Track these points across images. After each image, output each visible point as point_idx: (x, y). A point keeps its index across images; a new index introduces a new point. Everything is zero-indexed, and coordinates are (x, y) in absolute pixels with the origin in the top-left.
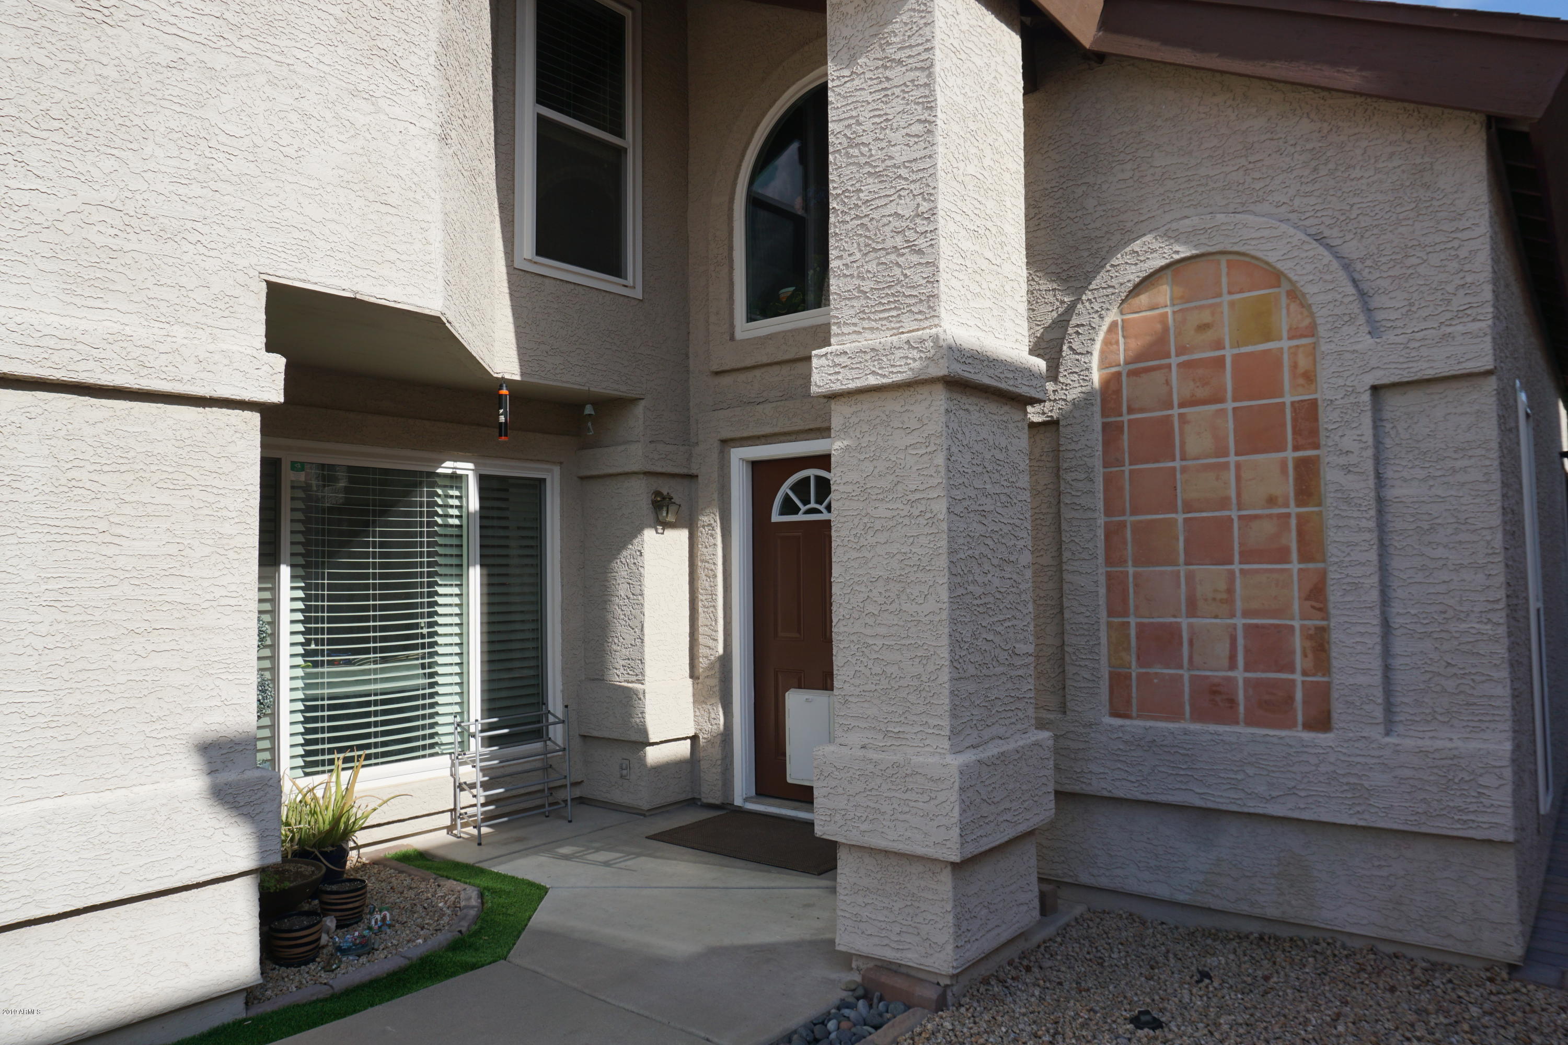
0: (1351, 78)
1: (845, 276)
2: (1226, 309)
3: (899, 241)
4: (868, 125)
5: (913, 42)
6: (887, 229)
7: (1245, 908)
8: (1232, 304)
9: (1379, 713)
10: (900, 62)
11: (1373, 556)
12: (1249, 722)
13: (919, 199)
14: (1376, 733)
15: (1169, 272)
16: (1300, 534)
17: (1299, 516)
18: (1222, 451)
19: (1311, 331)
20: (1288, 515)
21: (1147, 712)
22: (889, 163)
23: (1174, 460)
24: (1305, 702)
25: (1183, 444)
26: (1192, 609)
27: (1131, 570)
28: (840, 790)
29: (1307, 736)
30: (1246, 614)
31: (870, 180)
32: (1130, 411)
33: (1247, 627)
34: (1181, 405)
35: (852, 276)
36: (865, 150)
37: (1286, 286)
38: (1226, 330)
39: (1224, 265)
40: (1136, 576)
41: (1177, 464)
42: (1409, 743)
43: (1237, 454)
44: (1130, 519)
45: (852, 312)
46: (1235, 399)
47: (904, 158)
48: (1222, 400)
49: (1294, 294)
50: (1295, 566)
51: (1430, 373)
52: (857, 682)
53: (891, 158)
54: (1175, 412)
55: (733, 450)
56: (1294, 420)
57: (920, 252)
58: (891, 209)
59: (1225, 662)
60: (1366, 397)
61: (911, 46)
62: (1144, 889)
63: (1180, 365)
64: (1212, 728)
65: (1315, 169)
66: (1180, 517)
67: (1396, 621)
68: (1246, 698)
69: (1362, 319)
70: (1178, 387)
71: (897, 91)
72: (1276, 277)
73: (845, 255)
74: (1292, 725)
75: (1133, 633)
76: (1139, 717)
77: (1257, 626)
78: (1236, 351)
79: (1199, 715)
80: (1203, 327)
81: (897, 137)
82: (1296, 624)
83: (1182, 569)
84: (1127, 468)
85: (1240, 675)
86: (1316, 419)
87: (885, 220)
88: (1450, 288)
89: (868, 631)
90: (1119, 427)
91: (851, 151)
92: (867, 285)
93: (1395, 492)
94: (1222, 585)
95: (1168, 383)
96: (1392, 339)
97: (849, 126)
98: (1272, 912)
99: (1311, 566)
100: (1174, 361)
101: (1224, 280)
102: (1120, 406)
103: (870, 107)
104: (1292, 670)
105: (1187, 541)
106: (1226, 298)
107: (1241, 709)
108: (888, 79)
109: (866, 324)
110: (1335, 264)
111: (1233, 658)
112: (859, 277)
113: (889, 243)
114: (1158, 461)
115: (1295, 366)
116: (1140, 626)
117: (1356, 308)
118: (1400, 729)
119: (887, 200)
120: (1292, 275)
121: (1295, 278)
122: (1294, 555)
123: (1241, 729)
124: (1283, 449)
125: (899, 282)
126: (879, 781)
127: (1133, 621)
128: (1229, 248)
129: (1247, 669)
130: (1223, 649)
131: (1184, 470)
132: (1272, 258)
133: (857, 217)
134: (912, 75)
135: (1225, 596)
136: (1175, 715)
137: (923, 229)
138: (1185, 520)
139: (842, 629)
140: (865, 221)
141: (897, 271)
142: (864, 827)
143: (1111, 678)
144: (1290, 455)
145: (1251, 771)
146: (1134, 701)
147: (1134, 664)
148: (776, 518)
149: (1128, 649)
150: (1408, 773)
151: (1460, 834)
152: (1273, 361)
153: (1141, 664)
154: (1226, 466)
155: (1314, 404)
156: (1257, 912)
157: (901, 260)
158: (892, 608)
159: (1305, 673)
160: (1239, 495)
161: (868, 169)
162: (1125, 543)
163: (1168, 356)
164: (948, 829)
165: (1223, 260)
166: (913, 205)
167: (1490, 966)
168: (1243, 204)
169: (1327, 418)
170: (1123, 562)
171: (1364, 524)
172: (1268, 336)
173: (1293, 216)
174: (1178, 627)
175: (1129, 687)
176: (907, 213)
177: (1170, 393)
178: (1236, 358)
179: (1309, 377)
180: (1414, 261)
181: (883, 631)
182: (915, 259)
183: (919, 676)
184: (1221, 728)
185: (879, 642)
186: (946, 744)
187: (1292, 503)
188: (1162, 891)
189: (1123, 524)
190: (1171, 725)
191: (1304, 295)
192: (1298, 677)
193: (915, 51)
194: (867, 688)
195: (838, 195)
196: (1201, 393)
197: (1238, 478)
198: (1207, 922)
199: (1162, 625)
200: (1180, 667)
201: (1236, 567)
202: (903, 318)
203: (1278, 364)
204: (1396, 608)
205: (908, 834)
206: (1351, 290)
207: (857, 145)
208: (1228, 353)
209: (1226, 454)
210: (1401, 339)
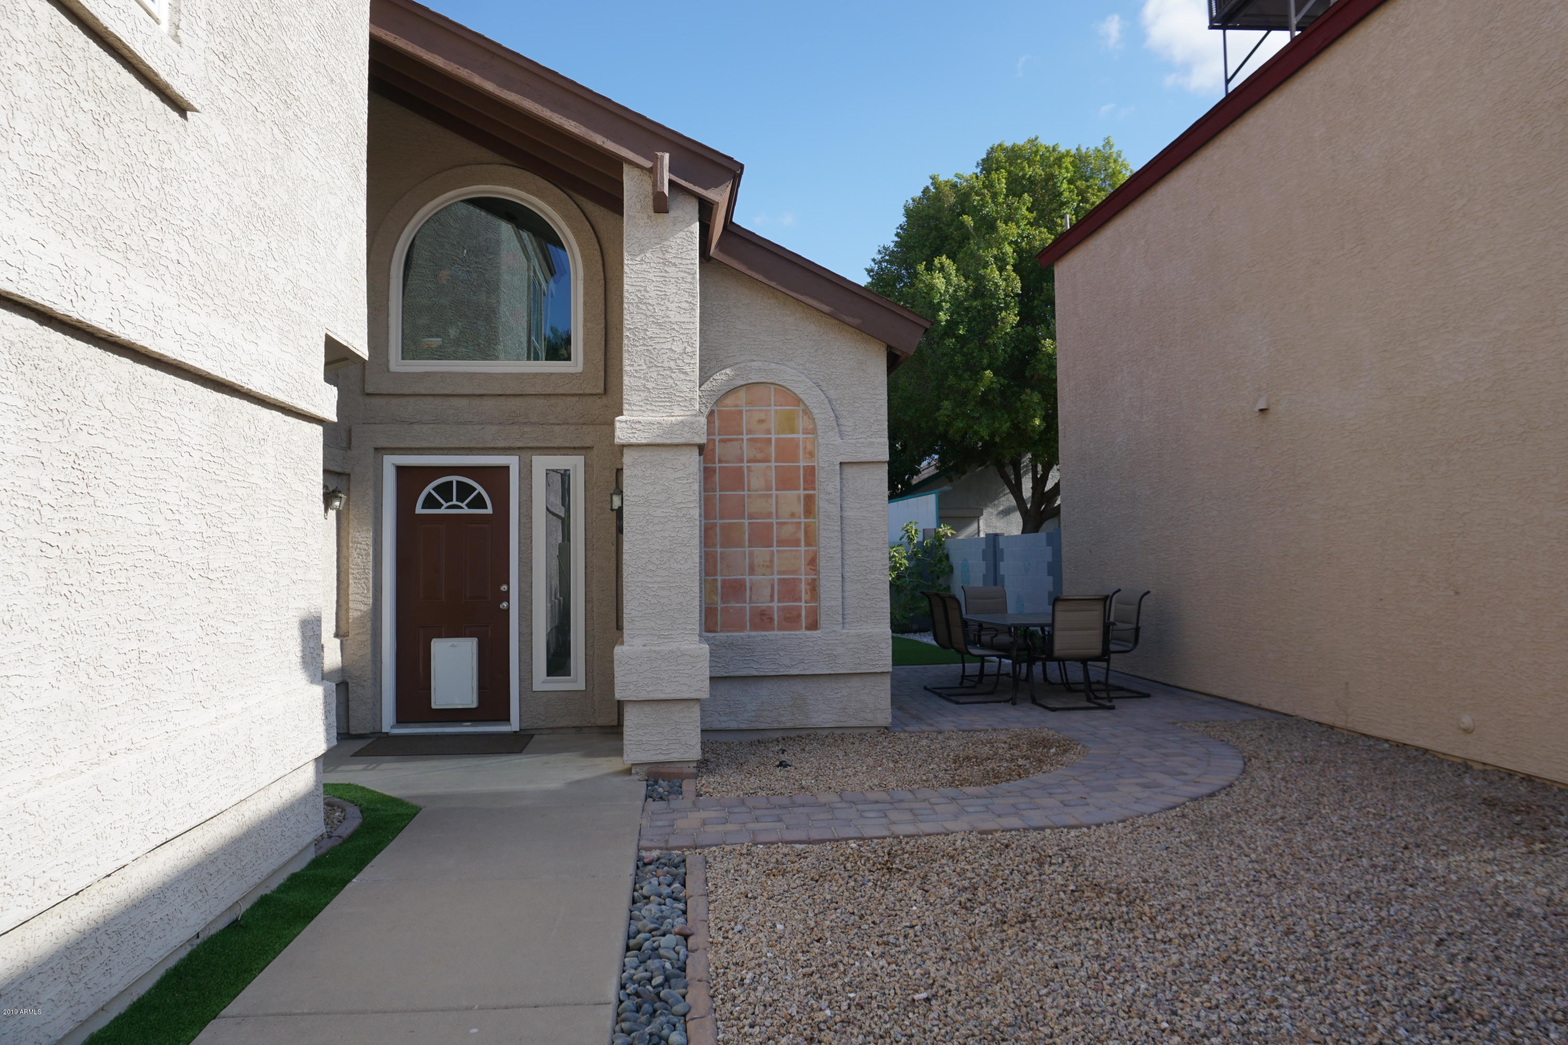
0: (826, 308)
1: (635, 377)
2: (773, 413)
3: (672, 364)
4: (653, 294)
5: (683, 256)
6: (665, 356)
7: (776, 725)
8: (776, 411)
9: (840, 619)
10: (674, 265)
11: (839, 543)
12: (779, 630)
13: (686, 344)
14: (838, 628)
15: (744, 389)
16: (806, 532)
17: (805, 523)
18: (769, 488)
19: (814, 431)
20: (800, 523)
21: (726, 627)
22: (667, 320)
23: (744, 490)
24: (806, 617)
25: (749, 482)
26: (752, 571)
27: (719, 550)
28: (634, 671)
29: (808, 633)
30: (779, 573)
31: (654, 326)
32: (720, 461)
33: (780, 580)
34: (748, 461)
35: (640, 378)
36: (651, 308)
37: (802, 407)
38: (773, 425)
39: (772, 390)
40: (722, 553)
41: (746, 493)
42: (852, 632)
43: (777, 490)
44: (719, 521)
45: (639, 399)
46: (776, 462)
47: (677, 320)
48: (769, 461)
49: (807, 412)
50: (803, 548)
51: (864, 459)
52: (640, 609)
53: (668, 317)
54: (745, 465)
55: (385, 457)
56: (804, 475)
57: (686, 373)
58: (668, 346)
59: (769, 598)
60: (838, 467)
61: (682, 258)
62: (724, 726)
63: (748, 440)
64: (763, 633)
65: (816, 351)
66: (746, 522)
67: (847, 575)
68: (778, 617)
69: (837, 430)
70: (747, 451)
71: (673, 281)
72: (798, 401)
73: (635, 365)
74: (800, 629)
75: (719, 585)
76: (721, 631)
77: (784, 579)
78: (777, 436)
79: (754, 627)
80: (761, 421)
81: (672, 306)
82: (803, 577)
83: (747, 550)
84: (718, 493)
85: (775, 605)
86: (814, 475)
87: (663, 351)
88: (872, 420)
89: (649, 580)
90: (714, 470)
91: (641, 306)
92: (650, 385)
93: (848, 514)
94: (768, 558)
95: (741, 448)
96: (850, 441)
97: (639, 291)
98: (789, 725)
99: (810, 548)
100: (745, 437)
101: (773, 398)
102: (714, 458)
103: (654, 284)
104: (800, 601)
105: (749, 535)
106: (773, 408)
107: (776, 622)
108: (666, 272)
109: (649, 407)
110: (826, 401)
111: (772, 596)
112: (644, 379)
113: (666, 364)
114: (735, 490)
115: (805, 448)
116: (724, 581)
117: (834, 424)
118: (847, 626)
119: (664, 340)
120: (806, 402)
121: (808, 404)
122: (803, 543)
123: (776, 632)
124: (799, 489)
125: (672, 387)
126: (660, 662)
127: (719, 578)
128: (777, 382)
129: (779, 601)
130: (767, 592)
131: (749, 496)
132: (797, 391)
133: (644, 345)
134: (683, 275)
135: (768, 564)
136: (742, 628)
137: (688, 361)
138: (749, 523)
139: (630, 579)
140: (650, 348)
141: (671, 381)
142: (650, 689)
143: (706, 611)
144: (802, 492)
145: (782, 653)
146: (719, 623)
147: (719, 601)
148: (419, 510)
149: (716, 594)
150: (851, 646)
151: (872, 671)
152: (794, 443)
153: (723, 601)
154: (771, 496)
155: (813, 467)
156: (782, 726)
157: (673, 375)
158: (664, 567)
159: (806, 602)
160: (777, 511)
161: (651, 319)
162: (716, 535)
163: (742, 434)
164: (703, 681)
165: (773, 387)
166: (682, 347)
167: (878, 728)
168: (781, 360)
169: (821, 476)
170: (714, 545)
171: (836, 528)
172: (793, 431)
173: (806, 372)
174: (744, 580)
175: (716, 615)
176: (679, 350)
177: (742, 455)
178: (777, 440)
179: (811, 454)
180: (858, 405)
181: (658, 579)
182: (682, 376)
183: (681, 603)
184: (767, 633)
185: (656, 586)
186: (697, 638)
187: (802, 516)
188: (733, 725)
189: (715, 524)
190: (741, 634)
191: (811, 413)
192: (803, 604)
193: (684, 262)
194: (647, 612)
195: (630, 329)
196: (759, 456)
197: (777, 503)
198: (755, 737)
199: (736, 580)
200: (745, 602)
201: (775, 549)
202: (674, 407)
203: (797, 446)
204: (847, 568)
205: (678, 688)
206: (832, 415)
207: (645, 303)
208: (773, 437)
209: (771, 490)
210: (853, 441)
